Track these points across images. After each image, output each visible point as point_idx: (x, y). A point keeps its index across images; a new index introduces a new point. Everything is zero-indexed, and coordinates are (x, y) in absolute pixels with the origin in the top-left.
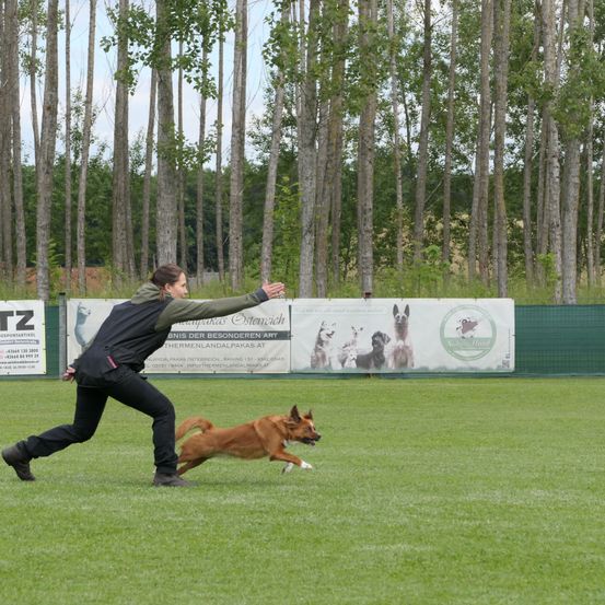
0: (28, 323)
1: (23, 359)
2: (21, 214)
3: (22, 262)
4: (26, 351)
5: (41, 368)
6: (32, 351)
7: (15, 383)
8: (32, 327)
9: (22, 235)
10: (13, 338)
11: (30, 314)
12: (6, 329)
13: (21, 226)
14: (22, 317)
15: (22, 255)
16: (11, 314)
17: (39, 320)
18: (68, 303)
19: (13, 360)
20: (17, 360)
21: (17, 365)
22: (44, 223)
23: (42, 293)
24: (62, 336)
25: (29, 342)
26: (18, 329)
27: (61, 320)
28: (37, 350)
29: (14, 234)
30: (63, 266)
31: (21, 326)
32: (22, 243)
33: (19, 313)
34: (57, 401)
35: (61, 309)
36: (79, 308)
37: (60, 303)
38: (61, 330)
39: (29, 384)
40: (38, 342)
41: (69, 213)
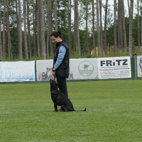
0: (126, 63)
1: (125, 74)
2: (125, 32)
3: (126, 45)
4: (125, 71)
5: (130, 76)
6: (127, 71)
7: (122, 81)
8: (127, 64)
9: (125, 37)
10: (122, 68)
11: (126, 60)
12: (119, 65)
13: (125, 35)
14: (124, 61)
15: (125, 43)
16: (121, 60)
17: (129, 62)
18: (137, 57)
19: (122, 74)
20: (123, 74)
21: (123, 75)
22: (131, 34)
23: (131, 54)
24: (136, 67)
25: (126, 68)
26: (123, 65)
27: (135, 62)
28: (129, 71)
29: (123, 37)
30: (138, 46)
31: (124, 64)
32: (125, 40)
33: (123, 60)
34: (134, 86)
35: (135, 59)
36: (140, 58)
37: (135, 57)
38: (135, 65)
39: (127, 80)
40: (129, 68)
41: (139, 31)
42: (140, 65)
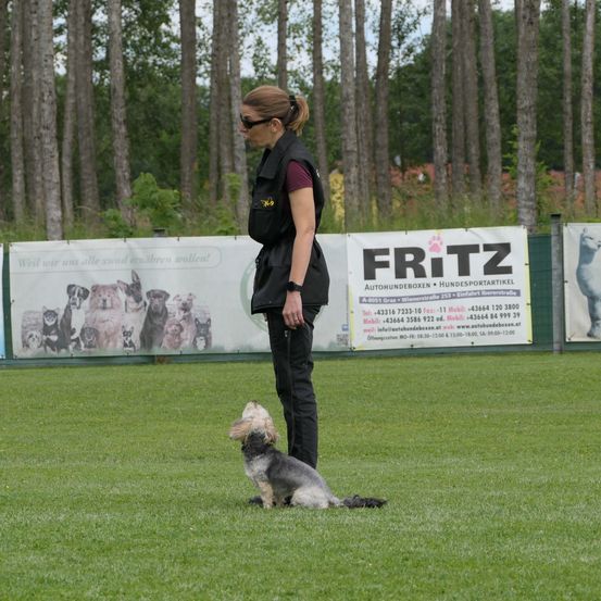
0: (503, 264)
1: (496, 321)
2: (493, 90)
3: (495, 164)
4: (499, 307)
5: (524, 335)
6: (510, 307)
7: (484, 359)
8: (508, 270)
9: (495, 121)
10: (479, 288)
11: (505, 249)
12: (468, 274)
13: (494, 108)
14: (493, 253)
15: (495, 153)
16: (475, 249)
17: (519, 259)
18: (565, 230)
19: (480, 322)
20: (486, 321)
21: (486, 330)
22: (527, 103)
23: (526, 216)
24: (555, 283)
25: (505, 293)
26: (485, 274)
27: (554, 259)
28: (517, 306)
29: (482, 120)
30: (560, 168)
31: (492, 268)
32: (494, 136)
33: (487, 248)
34: (548, 387)
35: (554, 239)
36: (583, 238)
37: (553, 230)
38: (555, 273)
39: (506, 359)
40: (518, 293)
41: (568, 85)
42: (579, 272)
